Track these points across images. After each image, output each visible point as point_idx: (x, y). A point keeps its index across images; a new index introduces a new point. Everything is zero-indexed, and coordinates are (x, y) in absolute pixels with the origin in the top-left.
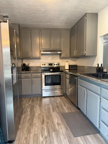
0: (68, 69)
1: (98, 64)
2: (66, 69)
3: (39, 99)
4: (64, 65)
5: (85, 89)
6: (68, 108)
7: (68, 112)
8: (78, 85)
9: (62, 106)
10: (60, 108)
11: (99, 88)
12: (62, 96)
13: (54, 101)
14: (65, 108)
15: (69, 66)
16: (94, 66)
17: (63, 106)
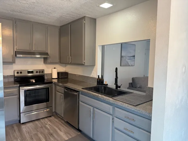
0: (56, 77)
1: (99, 76)
2: (53, 77)
3: (16, 128)
4: (50, 72)
5: (92, 108)
6: (66, 133)
7: (68, 139)
8: (80, 102)
9: (56, 131)
10: (55, 136)
11: (111, 107)
12: (50, 116)
13: (42, 127)
14: (62, 134)
15: (58, 73)
16: (91, 76)
17: (59, 131)
